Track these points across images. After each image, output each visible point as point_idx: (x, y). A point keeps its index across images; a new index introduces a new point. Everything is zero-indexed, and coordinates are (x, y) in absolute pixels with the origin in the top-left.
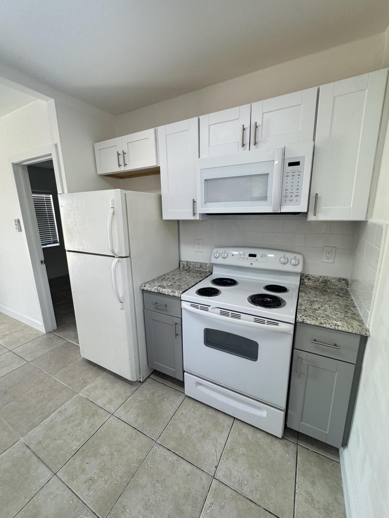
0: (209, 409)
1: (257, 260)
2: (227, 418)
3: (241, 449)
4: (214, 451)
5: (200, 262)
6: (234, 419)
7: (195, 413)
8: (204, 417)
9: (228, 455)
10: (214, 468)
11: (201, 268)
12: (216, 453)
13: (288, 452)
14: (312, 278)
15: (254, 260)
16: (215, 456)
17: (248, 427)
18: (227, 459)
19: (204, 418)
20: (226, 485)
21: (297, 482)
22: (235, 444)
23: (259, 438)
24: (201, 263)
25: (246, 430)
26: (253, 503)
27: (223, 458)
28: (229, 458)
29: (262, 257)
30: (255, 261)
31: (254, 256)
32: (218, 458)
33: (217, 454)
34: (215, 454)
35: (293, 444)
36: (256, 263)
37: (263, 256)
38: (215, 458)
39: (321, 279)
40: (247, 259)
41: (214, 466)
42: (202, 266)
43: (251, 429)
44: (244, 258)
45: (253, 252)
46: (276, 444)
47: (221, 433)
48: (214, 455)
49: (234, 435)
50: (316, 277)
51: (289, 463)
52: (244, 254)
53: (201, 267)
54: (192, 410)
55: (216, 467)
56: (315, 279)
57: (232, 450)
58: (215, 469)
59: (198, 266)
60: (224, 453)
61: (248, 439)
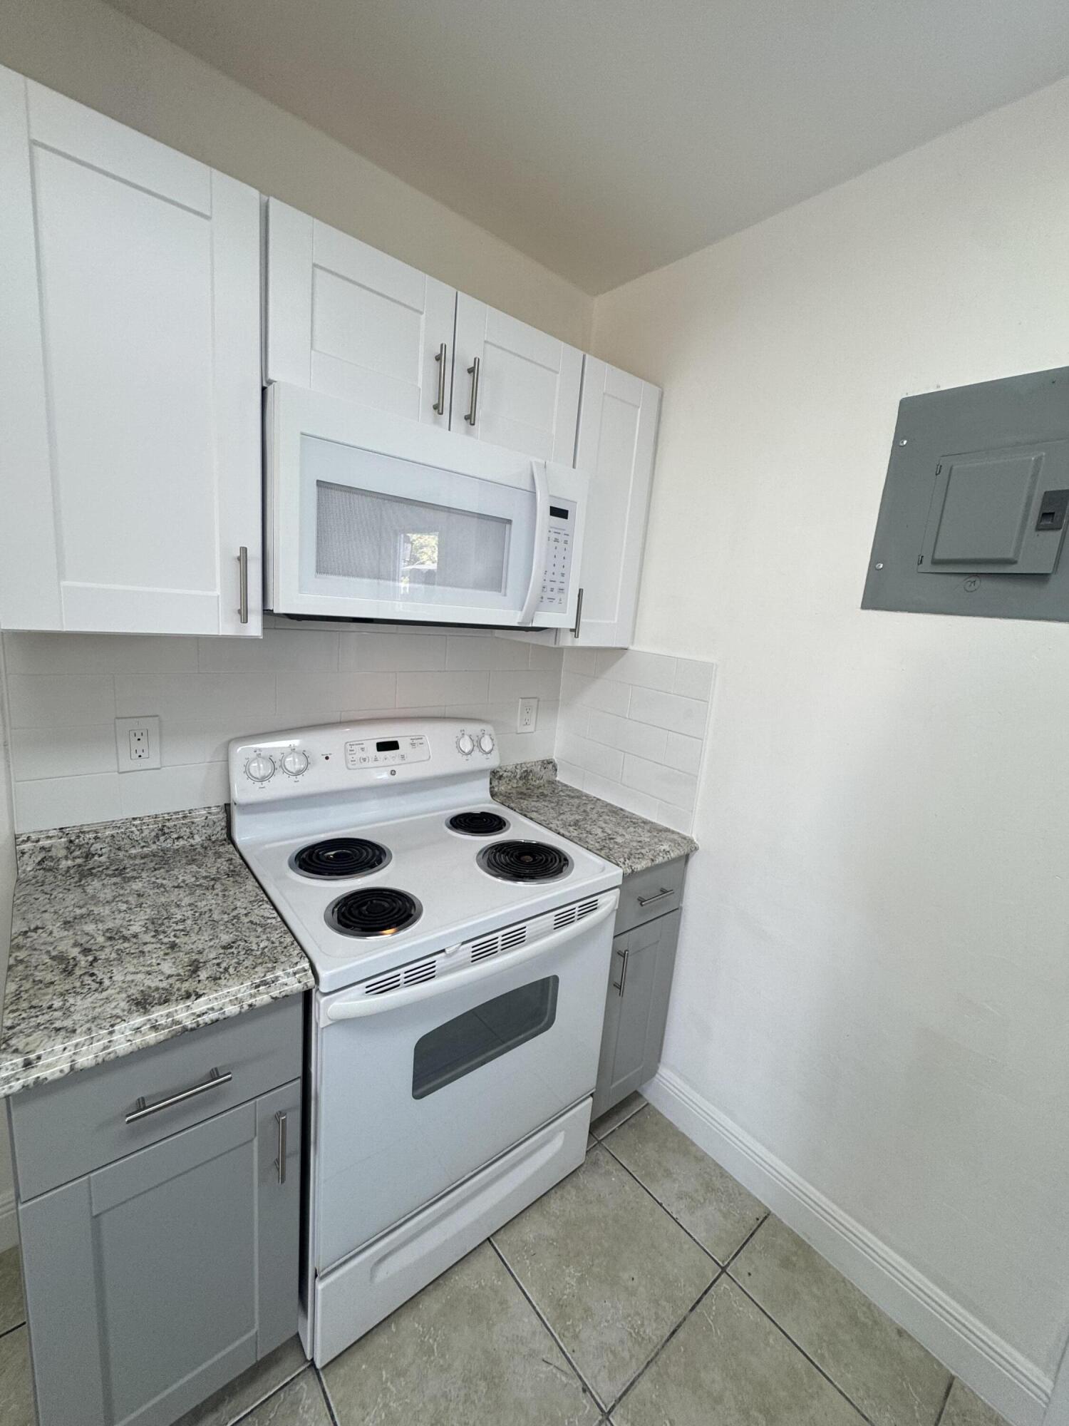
0: (418, 1303)
1: (403, 757)
2: (477, 1264)
3: (567, 1279)
4: (544, 1368)
5: (152, 813)
6: (490, 1242)
7: (401, 1373)
8: (435, 1340)
9: (567, 1329)
10: (585, 1400)
11: (162, 838)
12: (552, 1367)
13: (608, 1173)
14: (505, 774)
15: (397, 758)
16: (558, 1376)
17: (526, 1219)
18: (576, 1337)
19: (438, 1345)
20: (632, 1384)
21: (660, 1201)
22: (551, 1286)
23: (560, 1211)
24: (156, 816)
25: (529, 1231)
26: (678, 1331)
27: (570, 1350)
28: (577, 1330)
29: (413, 744)
30: (398, 761)
31: (392, 746)
32: (566, 1367)
33: (556, 1365)
34: (554, 1371)
35: (596, 1149)
36: (405, 766)
37: (415, 741)
38: (564, 1379)
39: (518, 771)
40: (376, 760)
41: (581, 1394)
42: (166, 830)
43: (535, 1215)
44: (364, 760)
45: (387, 734)
46: (586, 1182)
47: (507, 1308)
48: (556, 1375)
49: (529, 1274)
50: (509, 768)
51: (627, 1188)
52: (361, 746)
53: (164, 834)
54: (387, 1379)
55: (584, 1391)
56: (509, 774)
57: (560, 1306)
58: (589, 1395)
59: (146, 833)
60: (560, 1337)
61: (552, 1240)
